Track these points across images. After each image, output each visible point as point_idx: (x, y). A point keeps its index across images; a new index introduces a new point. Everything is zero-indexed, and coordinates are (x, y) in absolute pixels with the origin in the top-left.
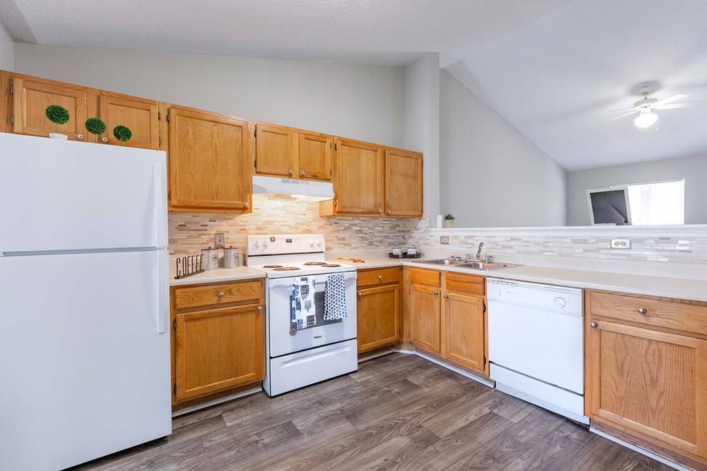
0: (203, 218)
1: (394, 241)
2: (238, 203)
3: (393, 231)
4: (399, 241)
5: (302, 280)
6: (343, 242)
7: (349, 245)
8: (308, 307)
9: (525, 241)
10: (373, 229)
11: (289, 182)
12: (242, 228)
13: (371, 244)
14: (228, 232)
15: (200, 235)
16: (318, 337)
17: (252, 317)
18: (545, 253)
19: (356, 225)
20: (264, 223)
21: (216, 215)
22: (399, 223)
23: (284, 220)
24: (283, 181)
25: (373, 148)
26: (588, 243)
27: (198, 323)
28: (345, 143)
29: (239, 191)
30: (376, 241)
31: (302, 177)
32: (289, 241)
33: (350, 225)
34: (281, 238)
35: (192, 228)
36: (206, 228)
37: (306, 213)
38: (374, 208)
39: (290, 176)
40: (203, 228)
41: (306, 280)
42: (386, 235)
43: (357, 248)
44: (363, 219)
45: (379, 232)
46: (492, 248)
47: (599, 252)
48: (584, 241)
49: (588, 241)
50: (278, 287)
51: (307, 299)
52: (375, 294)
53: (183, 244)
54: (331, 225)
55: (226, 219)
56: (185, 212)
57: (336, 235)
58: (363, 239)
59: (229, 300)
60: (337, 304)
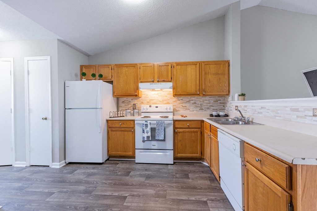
0: (129, 99)
1: (217, 108)
2: (133, 93)
3: (217, 103)
4: (220, 108)
5: (145, 122)
6: (185, 108)
7: (189, 109)
8: (147, 132)
9: (268, 109)
10: (203, 102)
11: (153, 84)
12: (142, 102)
13: (202, 109)
14: (137, 103)
15: (128, 105)
16: (154, 145)
17: (130, 133)
18: (277, 118)
19: (193, 100)
20: (149, 100)
21: (133, 98)
22: (221, 99)
23: (157, 99)
24: (150, 84)
25: (194, 64)
26: (299, 111)
27: (114, 132)
28: (178, 64)
29: (134, 89)
30: (205, 108)
31: (158, 81)
32: (157, 107)
33: (189, 100)
34: (154, 106)
35: (126, 102)
36: (130, 102)
37: (167, 96)
38: (195, 92)
39: (153, 82)
40: (129, 102)
41: (147, 122)
42: (211, 105)
43: (193, 111)
44: (197, 97)
45: (207, 103)
46: (254, 113)
47: (306, 118)
48: (297, 110)
49: (299, 110)
50: (138, 124)
51: (147, 129)
52: (185, 132)
53: (123, 107)
54: (179, 100)
55: (136, 99)
56: (124, 97)
57: (182, 105)
58: (196, 107)
59: (123, 126)
60: (160, 133)
